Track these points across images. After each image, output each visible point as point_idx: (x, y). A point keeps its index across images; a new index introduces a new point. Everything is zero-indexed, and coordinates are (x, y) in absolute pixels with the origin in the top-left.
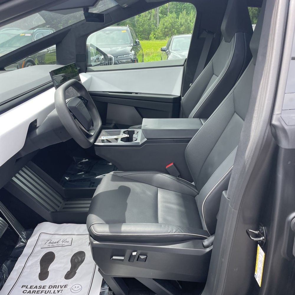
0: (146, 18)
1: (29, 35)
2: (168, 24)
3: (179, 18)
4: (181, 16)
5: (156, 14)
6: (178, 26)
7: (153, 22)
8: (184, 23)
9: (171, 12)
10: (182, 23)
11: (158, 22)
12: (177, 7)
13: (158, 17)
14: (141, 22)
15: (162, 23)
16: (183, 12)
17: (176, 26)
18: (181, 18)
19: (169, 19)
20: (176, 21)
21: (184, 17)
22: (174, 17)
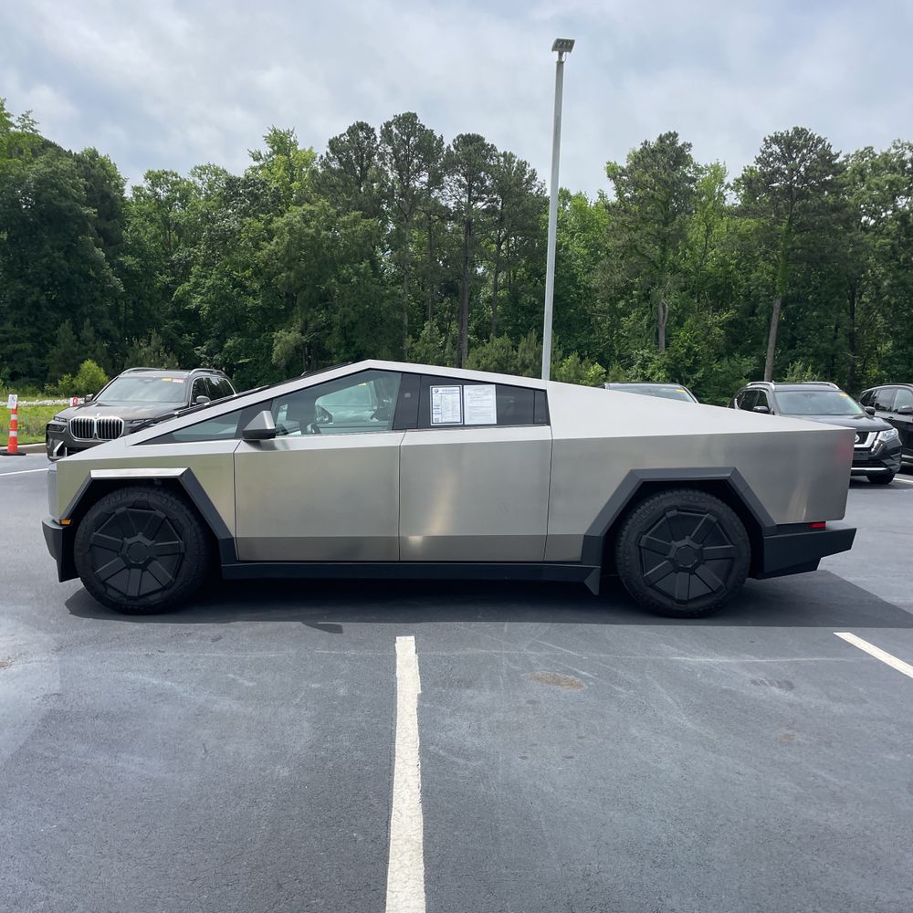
0: (431, 345)
1: (181, 381)
2: (489, 362)
3: (520, 350)
4: (523, 344)
5: (461, 336)
6: (516, 367)
7: (452, 354)
8: (531, 360)
9: (499, 334)
10: (527, 361)
11: (465, 356)
12: (518, 320)
13: (466, 344)
14: (420, 354)
15: (475, 360)
16: (529, 335)
17: (511, 366)
18: (524, 350)
19: (493, 350)
20: (511, 357)
21: (531, 346)
22: (505, 345)
